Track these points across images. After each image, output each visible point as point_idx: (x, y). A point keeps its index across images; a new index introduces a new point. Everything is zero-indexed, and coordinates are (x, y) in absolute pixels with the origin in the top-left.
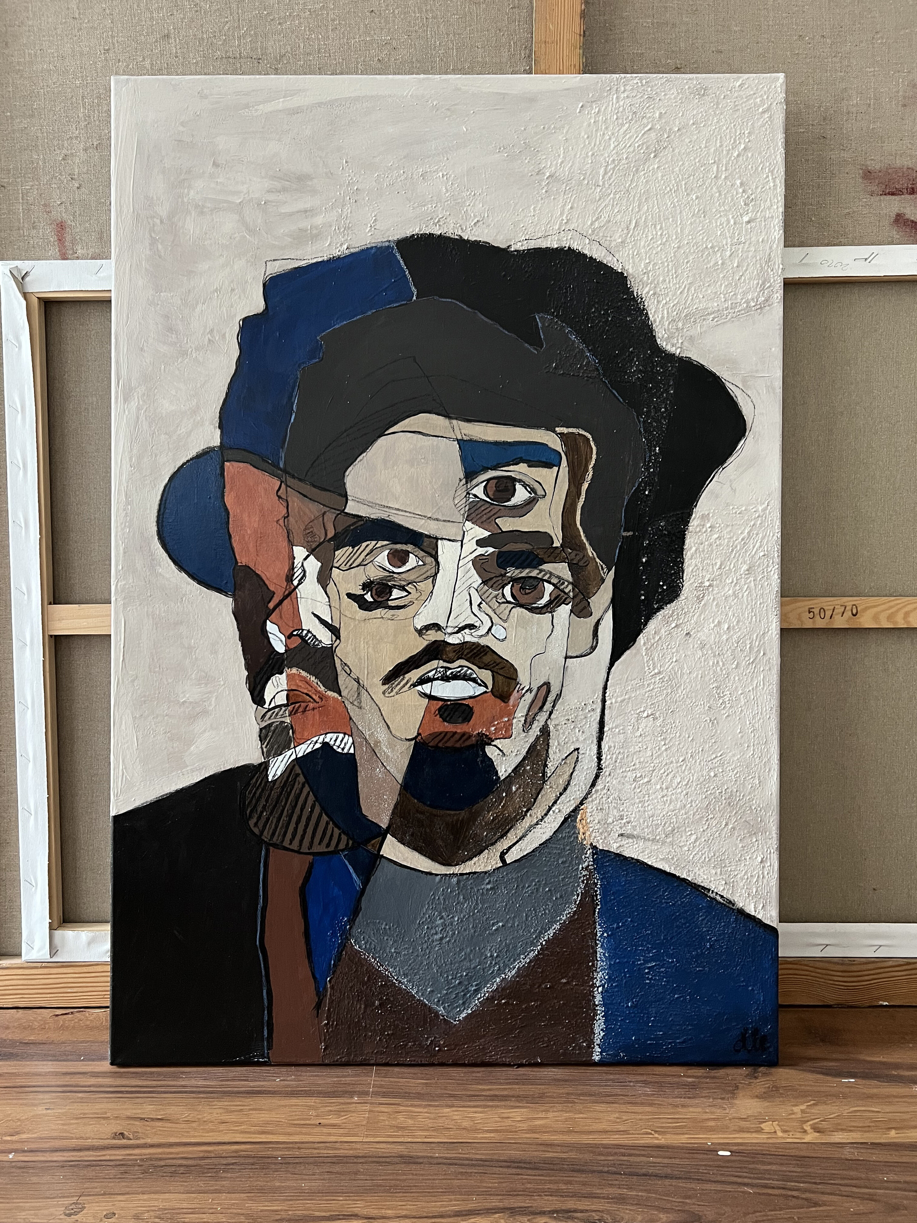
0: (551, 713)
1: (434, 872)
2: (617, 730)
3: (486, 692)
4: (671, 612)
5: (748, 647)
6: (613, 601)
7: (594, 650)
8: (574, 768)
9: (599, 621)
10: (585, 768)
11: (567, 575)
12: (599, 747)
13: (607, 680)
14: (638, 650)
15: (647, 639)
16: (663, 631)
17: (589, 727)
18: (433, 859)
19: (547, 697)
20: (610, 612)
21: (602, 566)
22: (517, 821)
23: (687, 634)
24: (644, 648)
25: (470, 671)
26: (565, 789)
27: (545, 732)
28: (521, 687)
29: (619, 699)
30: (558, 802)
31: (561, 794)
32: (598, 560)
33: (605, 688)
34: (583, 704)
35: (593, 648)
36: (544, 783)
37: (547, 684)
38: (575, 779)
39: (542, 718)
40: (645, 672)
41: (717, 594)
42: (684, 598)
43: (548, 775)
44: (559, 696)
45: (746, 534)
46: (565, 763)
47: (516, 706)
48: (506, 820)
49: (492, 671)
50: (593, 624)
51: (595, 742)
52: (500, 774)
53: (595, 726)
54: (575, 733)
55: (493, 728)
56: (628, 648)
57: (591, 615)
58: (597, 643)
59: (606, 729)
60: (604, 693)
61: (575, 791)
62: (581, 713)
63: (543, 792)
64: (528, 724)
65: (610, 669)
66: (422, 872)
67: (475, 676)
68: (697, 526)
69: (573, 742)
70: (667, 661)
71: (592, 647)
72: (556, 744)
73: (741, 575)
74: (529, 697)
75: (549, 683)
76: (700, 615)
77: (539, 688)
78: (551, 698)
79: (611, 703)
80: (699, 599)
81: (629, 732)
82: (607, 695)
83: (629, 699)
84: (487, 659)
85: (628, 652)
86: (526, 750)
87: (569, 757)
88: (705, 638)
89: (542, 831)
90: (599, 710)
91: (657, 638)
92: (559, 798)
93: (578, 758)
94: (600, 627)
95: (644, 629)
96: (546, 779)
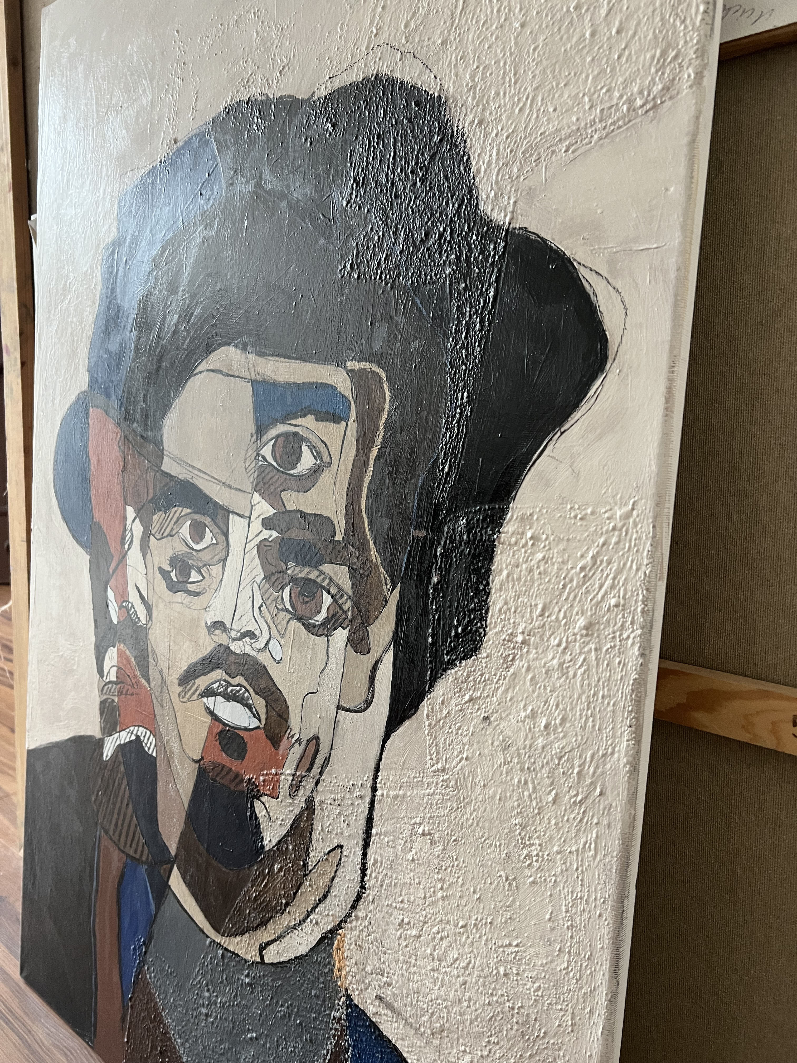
0: (317, 783)
1: (205, 931)
2: (386, 839)
3: (258, 728)
4: (465, 674)
5: (575, 771)
6: (396, 636)
7: (369, 706)
8: (336, 872)
9: (377, 663)
10: (348, 878)
11: (347, 585)
12: (365, 855)
13: (380, 759)
14: (420, 725)
15: (432, 709)
16: (453, 702)
17: (356, 819)
18: (206, 917)
19: (315, 758)
20: (391, 653)
21: (386, 580)
22: (277, 913)
23: (486, 719)
24: (427, 723)
25: (247, 694)
26: (325, 896)
27: (310, 806)
28: (292, 734)
29: (392, 793)
30: (317, 910)
31: (320, 901)
32: (382, 569)
33: (377, 770)
34: (351, 783)
35: (368, 703)
36: (305, 875)
37: (316, 739)
38: (335, 887)
39: (308, 785)
40: (426, 762)
41: (534, 660)
42: (485, 655)
43: (310, 868)
44: (327, 760)
45: (589, 558)
46: (327, 860)
47: (285, 757)
48: (267, 905)
49: (267, 702)
50: (370, 666)
51: (361, 844)
52: (265, 843)
53: (362, 822)
54: (340, 822)
55: (262, 778)
56: (409, 717)
57: (369, 652)
58: (373, 696)
59: (374, 832)
60: (376, 777)
61: (335, 905)
62: (348, 795)
63: (302, 889)
64: (295, 788)
65: (385, 741)
66: (197, 925)
67: (251, 702)
68: (513, 534)
69: (337, 834)
70: (455, 753)
71: (367, 701)
72: (320, 828)
73: (575, 634)
74: (297, 750)
75: (318, 738)
76: (507, 690)
77: (309, 741)
78: (319, 761)
79: (382, 795)
80: (508, 662)
81: (400, 847)
82: (379, 780)
83: (404, 796)
84: (263, 684)
85: (407, 723)
86: (291, 823)
87: (332, 854)
88: (510, 734)
89: (298, 940)
90: (368, 800)
91: (445, 712)
92: (318, 905)
93: (340, 860)
94: (378, 673)
95: (429, 691)
96: (307, 872)
